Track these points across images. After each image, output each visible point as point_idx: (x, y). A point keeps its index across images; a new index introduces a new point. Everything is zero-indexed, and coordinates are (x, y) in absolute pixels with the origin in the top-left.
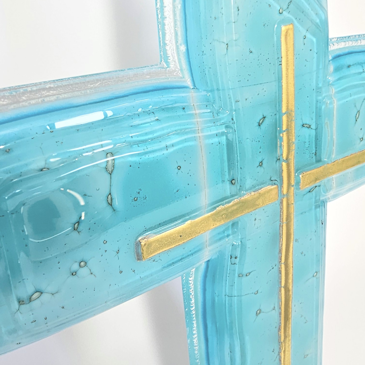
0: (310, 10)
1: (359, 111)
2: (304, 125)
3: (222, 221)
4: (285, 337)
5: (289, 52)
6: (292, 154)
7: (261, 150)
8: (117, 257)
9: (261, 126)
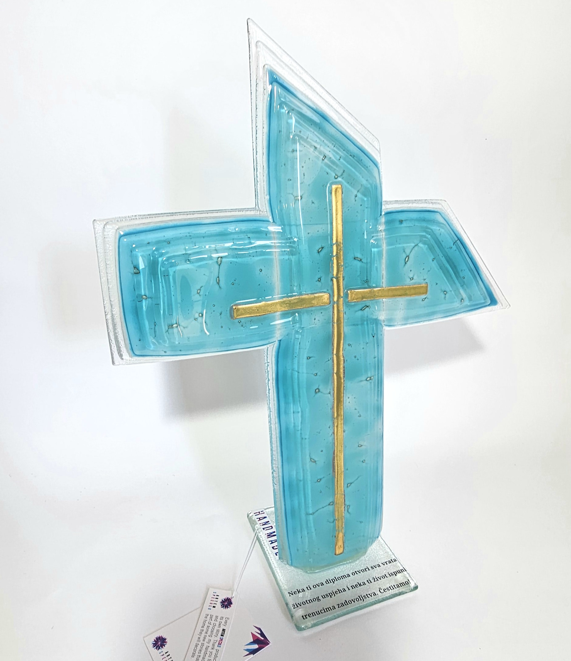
0: (361, 177)
1: (408, 256)
2: (356, 258)
3: (286, 308)
4: (338, 415)
5: (338, 203)
6: (341, 274)
7: (319, 270)
8: (220, 316)
9: (320, 253)
